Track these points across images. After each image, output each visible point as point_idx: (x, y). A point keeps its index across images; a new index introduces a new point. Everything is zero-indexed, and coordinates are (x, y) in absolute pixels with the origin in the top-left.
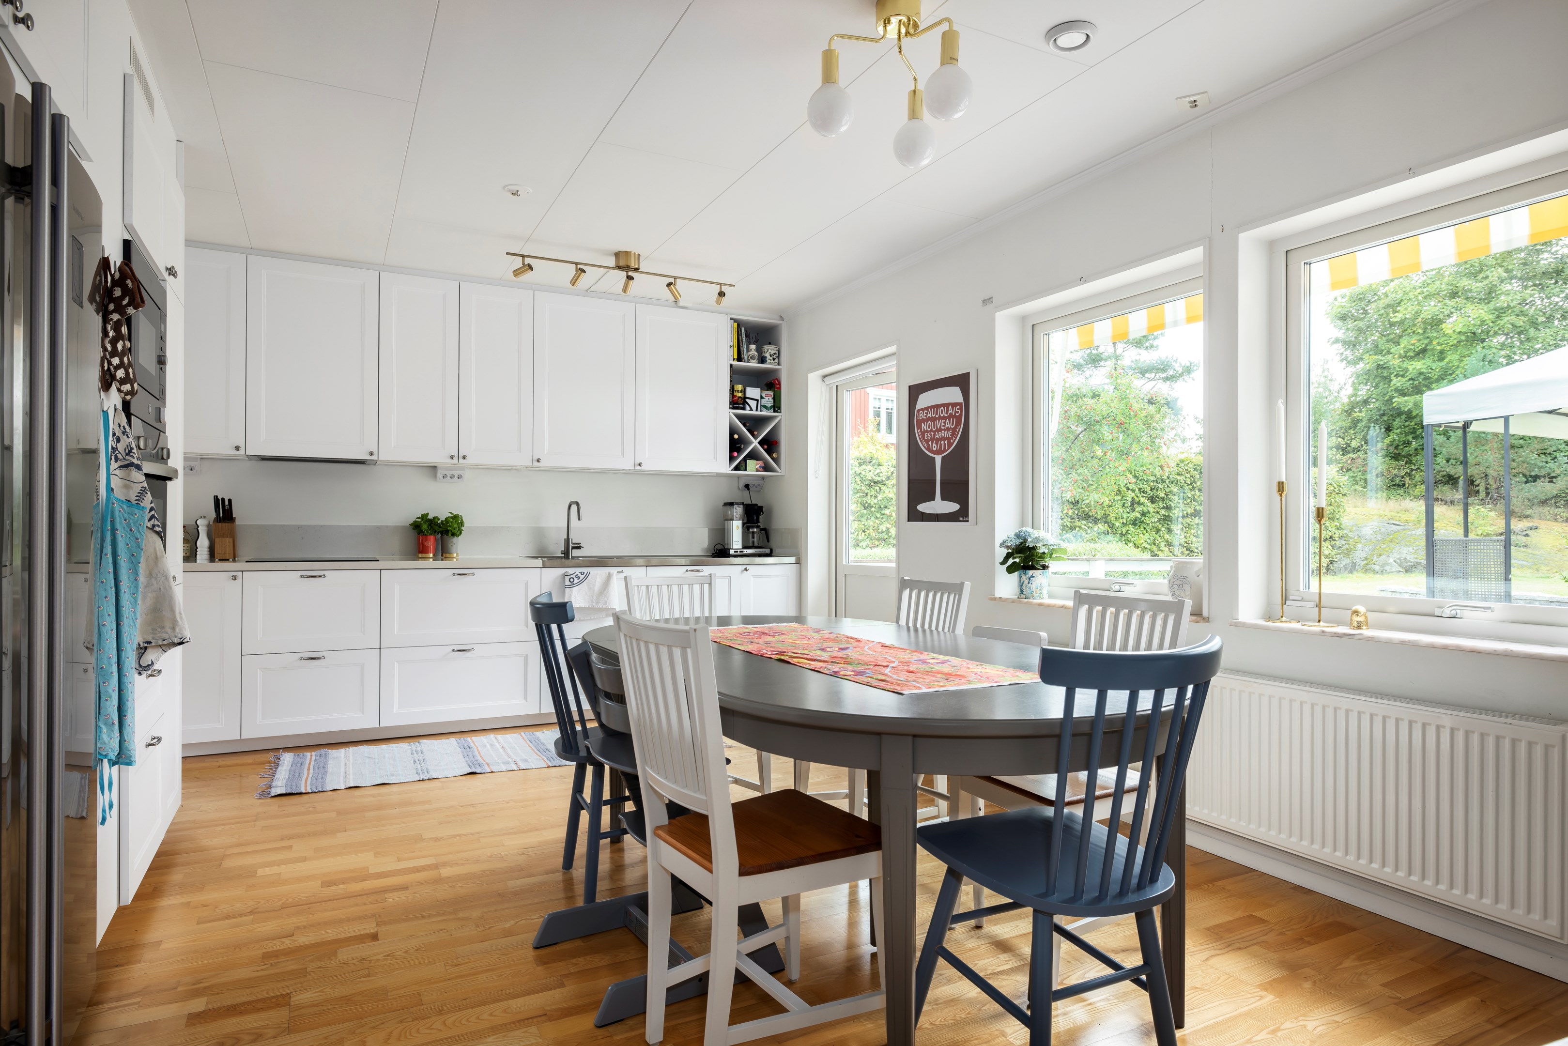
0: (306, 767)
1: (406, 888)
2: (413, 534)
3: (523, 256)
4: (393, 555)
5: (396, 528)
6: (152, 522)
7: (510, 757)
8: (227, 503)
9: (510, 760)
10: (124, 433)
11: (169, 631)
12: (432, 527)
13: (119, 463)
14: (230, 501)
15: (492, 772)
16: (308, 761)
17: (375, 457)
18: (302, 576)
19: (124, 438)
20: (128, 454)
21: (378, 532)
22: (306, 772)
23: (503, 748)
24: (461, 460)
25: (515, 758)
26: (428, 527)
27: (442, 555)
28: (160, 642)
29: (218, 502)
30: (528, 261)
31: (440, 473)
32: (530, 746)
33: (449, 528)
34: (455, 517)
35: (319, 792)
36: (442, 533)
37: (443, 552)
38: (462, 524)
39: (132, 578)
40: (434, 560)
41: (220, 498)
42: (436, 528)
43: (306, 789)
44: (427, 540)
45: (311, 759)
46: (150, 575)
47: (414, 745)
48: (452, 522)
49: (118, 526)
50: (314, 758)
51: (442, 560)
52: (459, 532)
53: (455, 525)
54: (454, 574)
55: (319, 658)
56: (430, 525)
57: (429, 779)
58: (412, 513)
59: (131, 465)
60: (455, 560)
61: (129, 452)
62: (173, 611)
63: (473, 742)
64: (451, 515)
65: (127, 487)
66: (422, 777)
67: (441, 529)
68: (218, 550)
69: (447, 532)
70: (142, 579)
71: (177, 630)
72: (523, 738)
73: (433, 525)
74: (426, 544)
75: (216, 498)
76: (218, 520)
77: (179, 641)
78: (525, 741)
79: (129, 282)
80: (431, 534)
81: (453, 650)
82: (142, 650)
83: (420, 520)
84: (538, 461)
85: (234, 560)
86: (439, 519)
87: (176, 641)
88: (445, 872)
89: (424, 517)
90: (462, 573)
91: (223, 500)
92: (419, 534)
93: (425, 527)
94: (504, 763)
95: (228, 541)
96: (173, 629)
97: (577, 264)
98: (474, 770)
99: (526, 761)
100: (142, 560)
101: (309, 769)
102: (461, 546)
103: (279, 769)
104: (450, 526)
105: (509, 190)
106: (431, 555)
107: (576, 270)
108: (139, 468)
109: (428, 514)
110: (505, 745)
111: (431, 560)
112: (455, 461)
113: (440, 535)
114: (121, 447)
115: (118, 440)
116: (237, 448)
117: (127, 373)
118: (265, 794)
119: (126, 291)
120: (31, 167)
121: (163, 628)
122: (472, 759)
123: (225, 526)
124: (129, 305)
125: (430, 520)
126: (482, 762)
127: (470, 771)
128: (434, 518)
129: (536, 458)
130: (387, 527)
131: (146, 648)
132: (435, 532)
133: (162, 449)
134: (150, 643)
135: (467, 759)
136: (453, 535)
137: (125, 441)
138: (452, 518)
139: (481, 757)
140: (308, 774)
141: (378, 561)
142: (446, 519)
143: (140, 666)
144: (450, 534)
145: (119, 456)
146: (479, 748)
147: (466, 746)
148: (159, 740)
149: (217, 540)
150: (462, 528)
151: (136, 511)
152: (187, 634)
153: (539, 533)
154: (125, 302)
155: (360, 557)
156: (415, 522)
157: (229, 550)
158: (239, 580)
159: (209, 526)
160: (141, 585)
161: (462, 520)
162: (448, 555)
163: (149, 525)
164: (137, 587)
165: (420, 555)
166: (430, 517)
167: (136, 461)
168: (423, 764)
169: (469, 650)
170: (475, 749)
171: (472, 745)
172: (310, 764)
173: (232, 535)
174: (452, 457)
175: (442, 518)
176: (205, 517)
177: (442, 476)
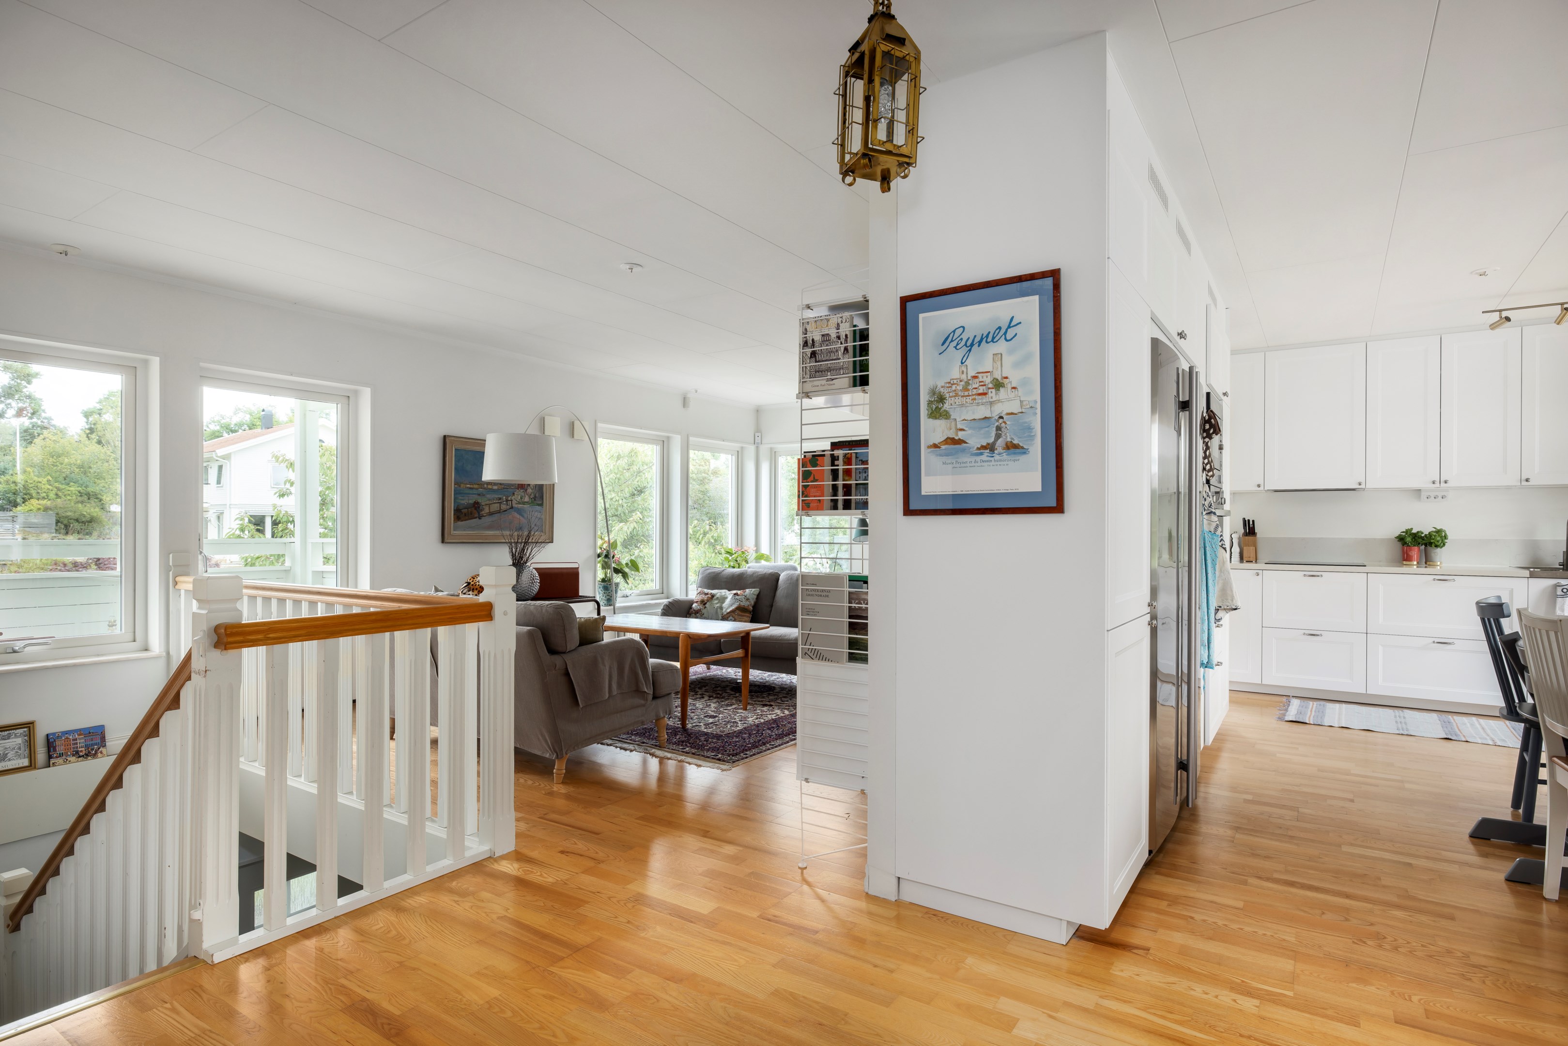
0: (1310, 710)
1: (1378, 786)
2: (1399, 545)
3: (1500, 311)
4: (1380, 561)
5: (1382, 540)
6: (1221, 543)
7: (1488, 735)
8: (1251, 523)
9: (1488, 737)
10: (1208, 496)
11: (1230, 602)
12: (1415, 540)
13: (1206, 512)
14: (1253, 521)
15: (1467, 741)
16: (1311, 707)
17: (1363, 486)
18: (1305, 575)
19: (1208, 499)
20: (1210, 507)
21: (1367, 544)
22: (1309, 713)
23: (1483, 728)
24: (1443, 484)
25: (1493, 737)
26: (1412, 540)
27: (1426, 563)
28: (1226, 607)
29: (1245, 522)
30: (1504, 314)
31: (1424, 495)
32: (1512, 732)
33: (1432, 541)
34: (1439, 532)
35: (1319, 725)
36: (1426, 545)
37: (1427, 560)
38: (1446, 537)
39: (1213, 572)
40: (1418, 567)
41: (1247, 519)
42: (1420, 540)
43: (1309, 720)
44: (1411, 550)
45: (1313, 706)
46: (1221, 571)
47: (1398, 712)
48: (1435, 536)
49: (1207, 545)
50: (1315, 706)
51: (1426, 567)
52: (1442, 544)
53: (1439, 539)
54: (1434, 580)
55: (1318, 635)
56: (1414, 538)
57: (1407, 735)
58: (1399, 529)
59: (1211, 512)
60: (1439, 567)
61: (1210, 506)
62: (1232, 591)
63: (1454, 720)
64: (1434, 530)
65: (1209, 524)
66: (1401, 732)
67: (1424, 542)
68: (1245, 555)
69: (1431, 544)
70: (1217, 573)
71: (1234, 601)
72: (1507, 726)
73: (1416, 538)
74: (1410, 554)
75: (1244, 520)
76: (1246, 534)
77: (1235, 608)
78: (1509, 728)
79: (1213, 420)
80: (1414, 546)
81: (1434, 642)
82: (1217, 610)
83: (1404, 534)
84: (1527, 480)
85: (1256, 562)
86: (1422, 533)
87: (1234, 607)
88: (1407, 786)
89: (1408, 532)
90: (1443, 578)
91: (1249, 520)
92: (1403, 545)
93: (1408, 539)
94: (1480, 738)
95: (1252, 549)
96: (1232, 601)
97: (1562, 304)
98: (1450, 737)
99: (1504, 740)
100: (1217, 563)
101: (1311, 711)
102: (1443, 557)
103: (1290, 707)
104: (1433, 539)
105: (1477, 273)
106: (1415, 563)
107: (1562, 310)
108: (1215, 513)
109: (1412, 529)
110: (1486, 727)
111: (1415, 567)
112: (1437, 485)
113: (1423, 546)
114: (1207, 503)
115: (1205, 500)
116: (1259, 486)
117: (1211, 466)
118: (1281, 719)
119: (1211, 426)
120: (1188, 401)
121: (1227, 599)
122: (1450, 730)
123: (1250, 538)
124: (1213, 433)
125: (1414, 534)
126: (1459, 733)
127: (1446, 737)
128: (1418, 532)
129: (1524, 478)
130: (1375, 539)
131: (1218, 610)
132: (1419, 544)
133: (1222, 498)
134: (1220, 607)
135: (1445, 729)
136: (1436, 546)
137: (1208, 500)
138: (1435, 532)
139: (1459, 730)
140: (1311, 714)
141: (1365, 566)
142: (1429, 533)
143: (1215, 619)
144: (1433, 545)
145: (1206, 508)
146: (1459, 725)
147: (1446, 720)
148: (1221, 663)
149: (1245, 548)
150: (1446, 541)
151: (1215, 537)
152: (1239, 604)
153: (1533, 546)
154: (1211, 431)
155: (1350, 562)
156: (1400, 535)
157: (1253, 555)
158: (1260, 576)
159: (1239, 538)
160: (1217, 576)
161: (1446, 534)
162: (1431, 563)
163: (1220, 544)
164: (1215, 577)
165: (1405, 563)
166: (1414, 531)
167: (1213, 511)
168: (1404, 725)
169: (1449, 644)
170: (1455, 724)
171: (1452, 721)
172: (1312, 708)
173: (1255, 545)
174: (1434, 483)
175: (1426, 532)
176: (1237, 532)
177: (1425, 497)
